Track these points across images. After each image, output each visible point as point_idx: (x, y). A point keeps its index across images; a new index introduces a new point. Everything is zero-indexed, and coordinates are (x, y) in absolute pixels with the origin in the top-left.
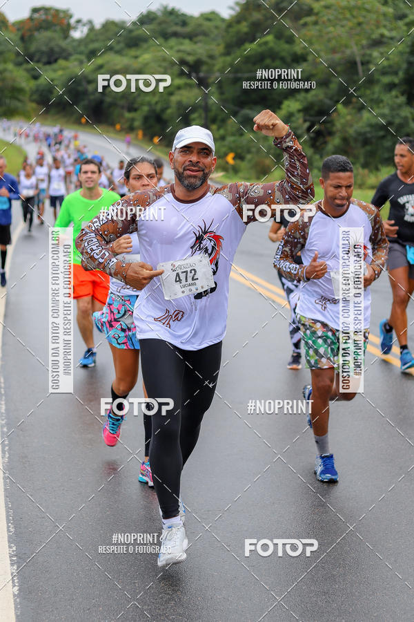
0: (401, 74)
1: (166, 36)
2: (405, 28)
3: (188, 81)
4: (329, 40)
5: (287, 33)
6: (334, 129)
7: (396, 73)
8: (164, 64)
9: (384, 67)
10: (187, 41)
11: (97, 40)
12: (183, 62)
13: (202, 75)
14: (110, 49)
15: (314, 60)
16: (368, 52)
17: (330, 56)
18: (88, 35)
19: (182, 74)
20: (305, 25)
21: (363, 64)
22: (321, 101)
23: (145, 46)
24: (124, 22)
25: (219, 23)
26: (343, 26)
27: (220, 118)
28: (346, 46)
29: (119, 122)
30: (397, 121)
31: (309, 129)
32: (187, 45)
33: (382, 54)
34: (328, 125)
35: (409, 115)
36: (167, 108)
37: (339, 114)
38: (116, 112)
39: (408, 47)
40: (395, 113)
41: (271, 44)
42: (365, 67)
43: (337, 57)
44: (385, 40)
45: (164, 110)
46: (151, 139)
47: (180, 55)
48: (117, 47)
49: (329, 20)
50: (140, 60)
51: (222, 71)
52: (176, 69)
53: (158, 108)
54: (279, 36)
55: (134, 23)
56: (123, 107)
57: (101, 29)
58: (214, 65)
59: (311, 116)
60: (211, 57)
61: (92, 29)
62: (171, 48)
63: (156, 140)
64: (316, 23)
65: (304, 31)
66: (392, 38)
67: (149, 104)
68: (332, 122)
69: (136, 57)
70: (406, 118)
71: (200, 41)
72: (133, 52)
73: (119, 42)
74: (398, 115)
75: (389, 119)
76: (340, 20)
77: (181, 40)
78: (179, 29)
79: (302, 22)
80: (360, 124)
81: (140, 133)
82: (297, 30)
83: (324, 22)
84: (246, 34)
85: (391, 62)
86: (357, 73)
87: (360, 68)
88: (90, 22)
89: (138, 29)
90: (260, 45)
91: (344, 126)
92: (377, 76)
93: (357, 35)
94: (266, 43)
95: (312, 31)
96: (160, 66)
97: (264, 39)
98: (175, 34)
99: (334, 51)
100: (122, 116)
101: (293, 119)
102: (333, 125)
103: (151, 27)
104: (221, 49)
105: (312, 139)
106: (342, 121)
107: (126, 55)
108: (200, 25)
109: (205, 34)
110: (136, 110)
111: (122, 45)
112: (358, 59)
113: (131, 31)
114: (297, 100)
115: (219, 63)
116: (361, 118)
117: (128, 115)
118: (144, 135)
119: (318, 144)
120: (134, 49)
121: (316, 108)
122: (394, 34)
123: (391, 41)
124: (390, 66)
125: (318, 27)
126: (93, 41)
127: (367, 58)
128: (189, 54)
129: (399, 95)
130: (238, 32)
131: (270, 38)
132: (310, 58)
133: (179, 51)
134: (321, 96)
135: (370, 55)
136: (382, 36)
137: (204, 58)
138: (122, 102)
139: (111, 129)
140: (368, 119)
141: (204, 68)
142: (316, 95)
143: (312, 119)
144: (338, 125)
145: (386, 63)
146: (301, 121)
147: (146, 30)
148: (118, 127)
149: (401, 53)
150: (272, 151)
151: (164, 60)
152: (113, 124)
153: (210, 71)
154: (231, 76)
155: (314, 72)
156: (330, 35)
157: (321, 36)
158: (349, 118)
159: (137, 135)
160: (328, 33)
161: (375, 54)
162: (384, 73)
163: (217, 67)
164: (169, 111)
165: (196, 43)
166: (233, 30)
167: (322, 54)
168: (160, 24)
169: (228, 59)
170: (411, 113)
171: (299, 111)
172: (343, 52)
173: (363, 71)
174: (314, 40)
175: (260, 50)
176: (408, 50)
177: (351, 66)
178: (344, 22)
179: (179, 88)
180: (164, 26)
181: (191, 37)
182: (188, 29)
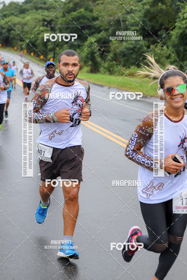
0: (140, 26)
1: (37, 9)
2: (142, 6)
3: (47, 28)
4: (108, 11)
5: (90, 8)
6: (111, 50)
7: (138, 26)
8: (36, 21)
9: (133, 23)
10: (46, 11)
11: (7, 10)
12: (44, 20)
13: (52, 26)
14: (13, 14)
15: (102, 20)
16: (125, 16)
17: (109, 18)
18: (3, 8)
19: (43, 25)
20: (98, 4)
21: (123, 21)
22: (105, 38)
23: (28, 13)
24: (18, 3)
25: (60, 3)
26: (114, 5)
27: (60, 44)
28: (116, 14)
29: (16, 46)
30: (138, 46)
31: (99, 50)
32: (46, 13)
33: (131, 17)
34: (108, 48)
35: (143, 44)
36: (37, 40)
37: (112, 43)
38: (15, 41)
39: (143, 14)
40: (137, 43)
41: (83, 13)
42: (124, 23)
43: (112, 18)
44: (133, 11)
45: (35, 41)
46: (30, 54)
47: (43, 17)
48: (16, 13)
49: (108, 2)
50: (26, 19)
51: (61, 24)
52: (41, 23)
53: (33, 40)
54: (86, 9)
55: (23, 3)
56: (18, 40)
57: (8, 5)
58: (58, 22)
59: (100, 44)
60: (57, 18)
61: (4, 5)
62: (39, 14)
63: (32, 54)
64: (102, 3)
65: (97, 7)
66: (136, 10)
67: (29, 38)
68: (109, 47)
69: (24, 18)
70: (142, 45)
71: (52, 11)
72: (22, 15)
73: (16, 11)
74: (138, 44)
75: (135, 45)
76: (113, 2)
77: (43, 10)
78: (42, 6)
79: (97, 3)
80: (122, 48)
81: (25, 51)
82: (95, 6)
83: (106, 3)
84: (72, 8)
85: (135, 21)
86: (120, 25)
87: (122, 23)
88: (4, 2)
89: (25, 5)
90: (78, 13)
91: (115, 48)
92: (129, 27)
93: (121, 9)
94: (81, 12)
95: (101, 7)
96: (34, 22)
97: (80, 10)
98: (41, 8)
99: (110, 16)
100: (17, 43)
101: (93, 45)
102: (110, 48)
103: (30, 5)
104: (61, 14)
105: (100, 54)
106: (114, 46)
107: (19, 17)
108: (52, 4)
109: (54, 8)
110: (23, 41)
111: (18, 12)
112: (121, 19)
113: (21, 6)
114: (94, 37)
115: (60, 21)
116: (122, 45)
117: (20, 43)
118: (27, 52)
119: (103, 56)
120: (23, 14)
121: (103, 41)
122: (137, 8)
123: (135, 12)
124: (135, 22)
125: (103, 5)
126: (5, 11)
127: (125, 19)
128: (47, 17)
129: (139, 35)
130: (68, 7)
131: (82, 10)
132: (100, 18)
133: (42, 15)
134: (105, 35)
135: (126, 18)
136: (132, 9)
137: (54, 19)
138: (18, 37)
139: (12, 49)
140: (125, 45)
141: (53, 23)
142: (103, 35)
143: (101, 45)
144: (112, 48)
145: (133, 21)
146: (96, 46)
147: (28, 6)
148: (16, 48)
149: (140, 17)
150: (83, 59)
151: (36, 19)
152: (13, 47)
153: (56, 24)
154: (65, 26)
155: (102, 25)
156: (109, 9)
157: (105, 9)
158: (117, 45)
159: (24, 52)
160: (108, 8)
161: (129, 17)
162: (132, 25)
163: (59, 23)
164: (38, 41)
165: (50, 12)
166: (67, 6)
167: (105, 17)
168: (34, 3)
169: (64, 19)
170: (144, 43)
171: (95, 42)
172: (114, 16)
173: (123, 25)
174: (102, 11)
175: (78, 15)
176: (143, 15)
177: (118, 22)
178: (115, 3)
179: (42, 31)
180: (36, 4)
181: (48, 9)
182: (46, 6)
